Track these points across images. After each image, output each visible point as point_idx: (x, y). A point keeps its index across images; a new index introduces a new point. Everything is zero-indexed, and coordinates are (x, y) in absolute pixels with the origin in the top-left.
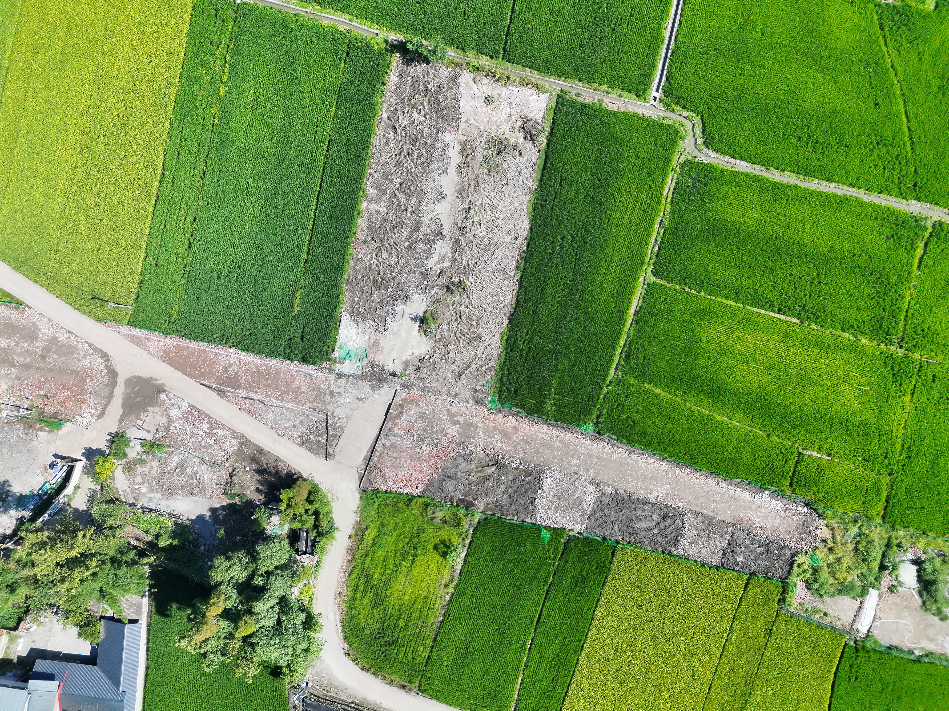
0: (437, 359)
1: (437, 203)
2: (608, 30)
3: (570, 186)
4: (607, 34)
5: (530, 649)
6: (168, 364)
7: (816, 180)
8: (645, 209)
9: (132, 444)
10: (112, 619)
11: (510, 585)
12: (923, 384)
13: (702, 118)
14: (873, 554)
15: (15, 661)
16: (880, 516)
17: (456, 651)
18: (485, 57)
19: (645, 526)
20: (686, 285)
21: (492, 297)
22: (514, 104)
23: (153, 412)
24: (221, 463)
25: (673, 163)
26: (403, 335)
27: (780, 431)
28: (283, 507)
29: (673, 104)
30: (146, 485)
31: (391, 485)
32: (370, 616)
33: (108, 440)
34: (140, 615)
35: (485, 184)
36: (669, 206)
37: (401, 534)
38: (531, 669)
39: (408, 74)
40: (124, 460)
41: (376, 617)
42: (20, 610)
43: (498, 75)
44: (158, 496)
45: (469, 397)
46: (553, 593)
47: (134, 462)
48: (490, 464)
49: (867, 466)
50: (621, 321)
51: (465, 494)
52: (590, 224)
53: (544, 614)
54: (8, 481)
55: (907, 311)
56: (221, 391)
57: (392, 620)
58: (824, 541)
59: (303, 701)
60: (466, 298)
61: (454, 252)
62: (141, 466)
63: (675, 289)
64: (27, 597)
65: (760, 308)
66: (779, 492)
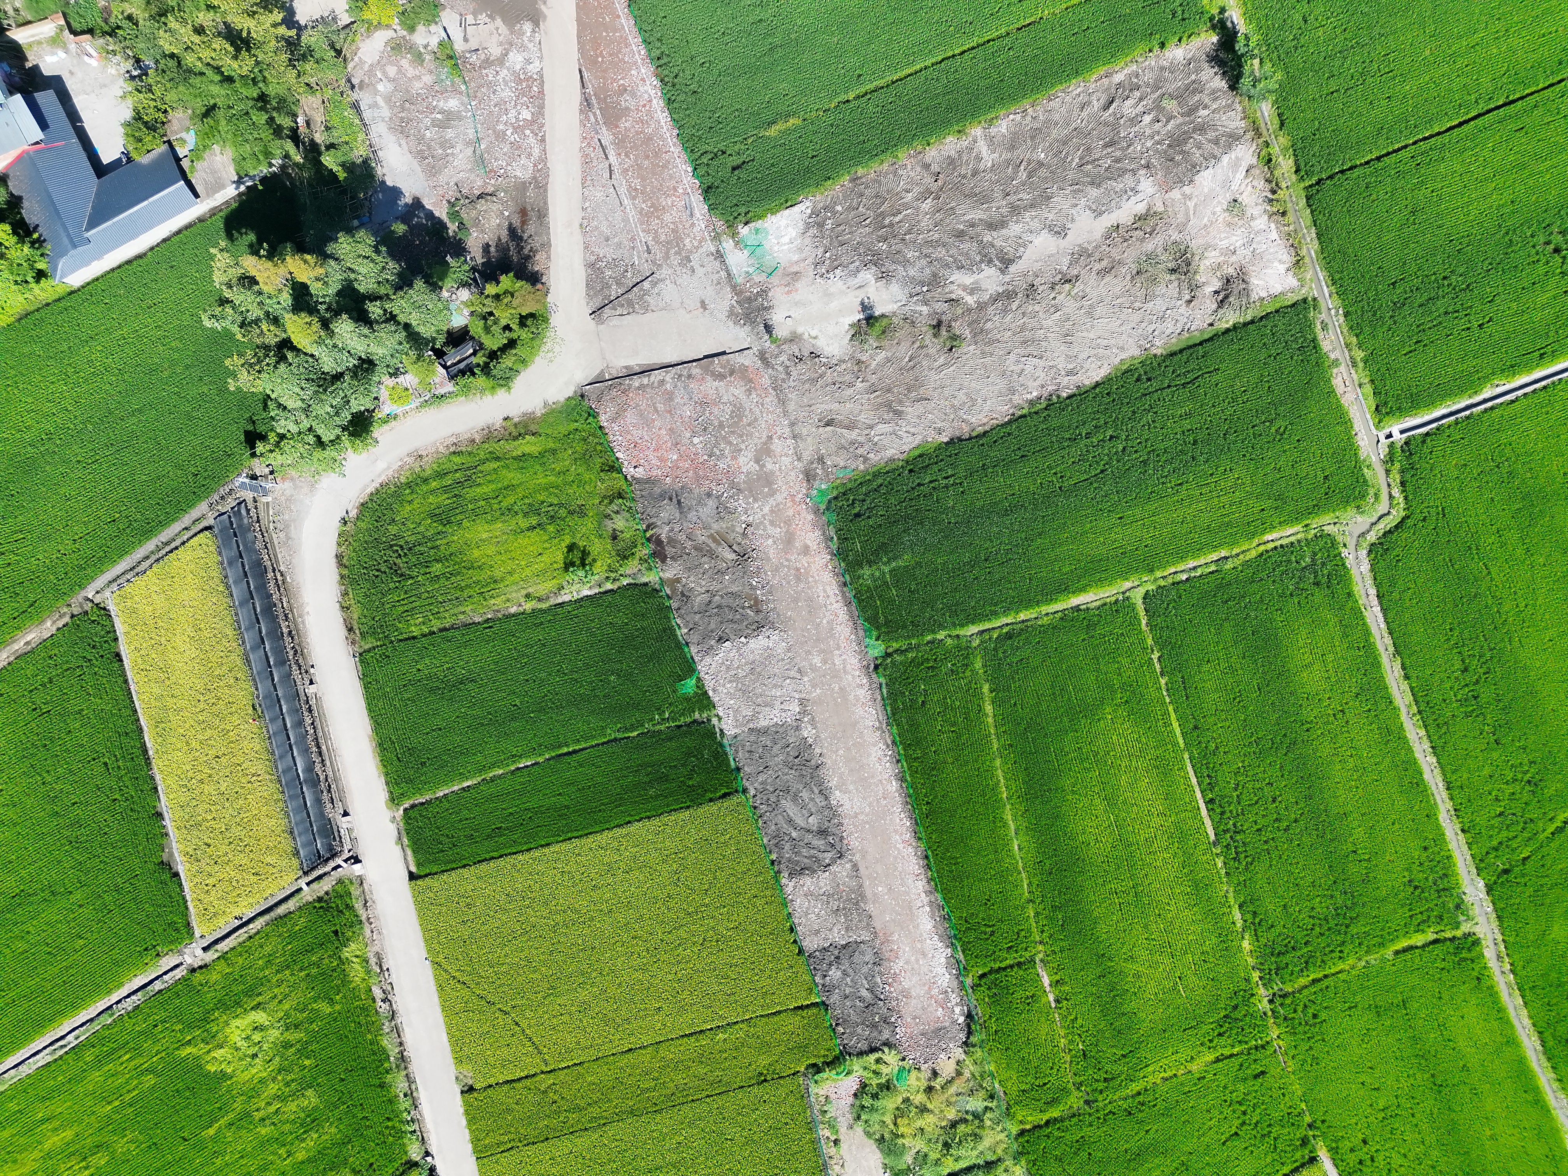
0: (829, 376)
1: (1046, 231)
2: (1441, 305)
3: (1193, 397)
4: (1433, 308)
5: (518, 769)
6: (578, 5)
7: (1422, 732)
8: (1228, 524)
9: (433, 28)
10: (178, 160)
11: (590, 683)
12: (1241, 1065)
13: (1404, 519)
14: (962, 1152)
15: (28, 65)
16: (1022, 1127)
17: (449, 669)
18: (1291, 162)
19: (791, 814)
20: (1161, 649)
21: (967, 394)
22: (1254, 246)
23: (497, 29)
24: (491, 171)
25: (1316, 520)
26: (832, 305)
27: (1046, 912)
28: (491, 289)
29: (1397, 465)
30: (390, 87)
31: (616, 428)
32: (417, 519)
34: (208, 195)
35: (1115, 281)
36: (1253, 554)
37: (557, 487)
38: (492, 789)
39: (1198, 70)
40: (405, 33)
41: (422, 529)
42: (103, 22)
43: (1281, 194)
44: (386, 113)
45: (807, 456)
46: (615, 748)
47: (411, 48)
48: (735, 547)
49: (1078, 1063)
50: (1051, 596)
51: (670, 540)
52: (1158, 461)
53: (580, 757)
55: (1326, 976)
56: (588, 105)
57: (432, 552)
58: (935, 1074)
59: (239, 504)
60: (942, 360)
61: (995, 299)
62: (412, 62)
63: (1144, 640)
64: (130, 18)
65: (1195, 772)
66: (961, 967)
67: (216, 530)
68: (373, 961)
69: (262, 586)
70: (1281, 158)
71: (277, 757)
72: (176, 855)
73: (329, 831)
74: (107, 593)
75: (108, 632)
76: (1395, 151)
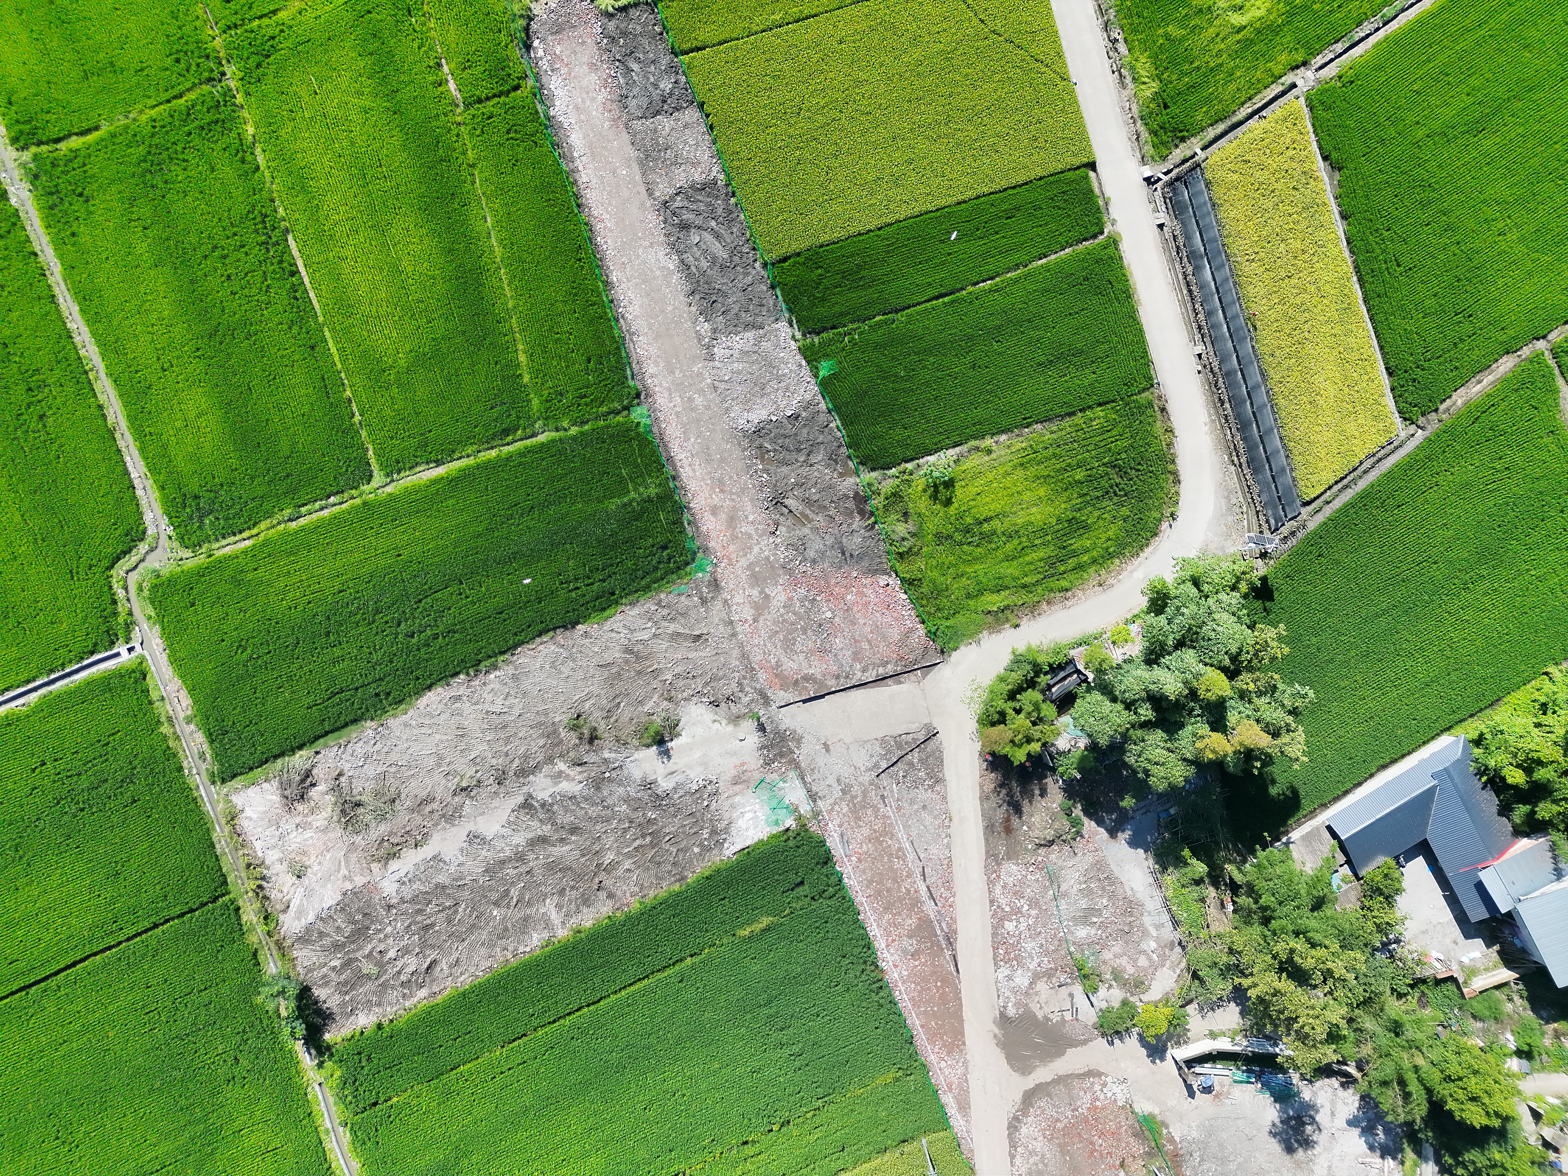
0: (699, 685)
1: (488, 838)
2: (84, 782)
3: (333, 678)
4: (92, 778)
5: (992, 278)
6: (963, 1036)
7: (82, 353)
8: (291, 553)
9: (1104, 1005)
10: (1349, 862)
11: (924, 367)
12: (250, 8)
13: (112, 567)
15: (1496, 947)
17: (1065, 375)
18: (244, 918)
19: (717, 244)
20: (352, 425)
21: (560, 672)
22: (278, 833)
23: (1041, 1008)
24: (1042, 869)
25: (202, 561)
26: (699, 754)
27: (455, 155)
28: (1036, 747)
29: (121, 620)
30: (1144, 946)
31: (908, 622)
32: (1101, 523)
33: (1121, 1040)
34: (1317, 828)
35: (416, 792)
36: (263, 525)
37: (964, 561)
38: (1016, 257)
39: (343, 1004)
40: (1131, 999)
41: (1096, 514)
42: (1426, 991)
43: (253, 885)
44: (1147, 920)
45: (718, 605)
46: (895, 303)
47: (1125, 985)
48: (786, 511)
50: (466, 475)
51: (849, 514)
52: (364, 614)
53: (932, 293)
54: (1271, 1132)
55: (168, 101)
56: (949, 939)
57: (1085, 491)
59: (1277, 529)
60: (587, 705)
61: (537, 768)
62: (1124, 971)
63: (369, 434)
64: (1400, 996)
65: (311, 303)
66: (538, 97)
67: (1299, 503)
68: (1128, 80)
69: (1251, 448)
70: (255, 920)
71: (1231, 281)
72: (1326, 179)
73: (1176, 207)
74: (1403, 435)
75: (1400, 396)
76: (140, 934)
